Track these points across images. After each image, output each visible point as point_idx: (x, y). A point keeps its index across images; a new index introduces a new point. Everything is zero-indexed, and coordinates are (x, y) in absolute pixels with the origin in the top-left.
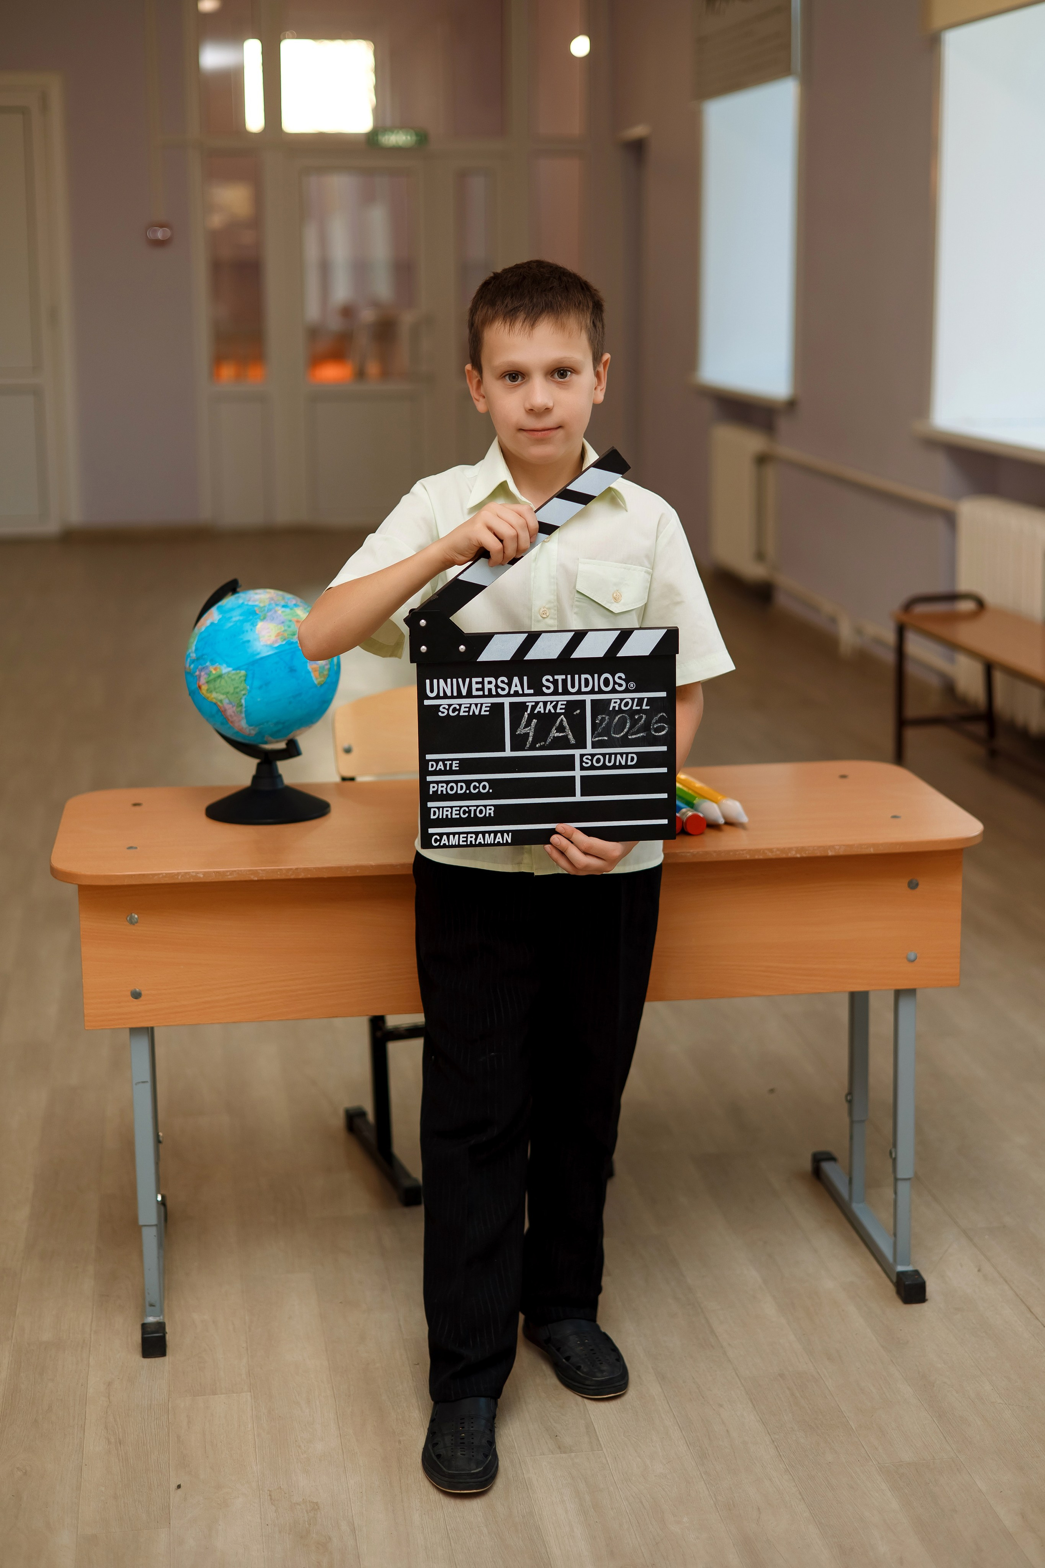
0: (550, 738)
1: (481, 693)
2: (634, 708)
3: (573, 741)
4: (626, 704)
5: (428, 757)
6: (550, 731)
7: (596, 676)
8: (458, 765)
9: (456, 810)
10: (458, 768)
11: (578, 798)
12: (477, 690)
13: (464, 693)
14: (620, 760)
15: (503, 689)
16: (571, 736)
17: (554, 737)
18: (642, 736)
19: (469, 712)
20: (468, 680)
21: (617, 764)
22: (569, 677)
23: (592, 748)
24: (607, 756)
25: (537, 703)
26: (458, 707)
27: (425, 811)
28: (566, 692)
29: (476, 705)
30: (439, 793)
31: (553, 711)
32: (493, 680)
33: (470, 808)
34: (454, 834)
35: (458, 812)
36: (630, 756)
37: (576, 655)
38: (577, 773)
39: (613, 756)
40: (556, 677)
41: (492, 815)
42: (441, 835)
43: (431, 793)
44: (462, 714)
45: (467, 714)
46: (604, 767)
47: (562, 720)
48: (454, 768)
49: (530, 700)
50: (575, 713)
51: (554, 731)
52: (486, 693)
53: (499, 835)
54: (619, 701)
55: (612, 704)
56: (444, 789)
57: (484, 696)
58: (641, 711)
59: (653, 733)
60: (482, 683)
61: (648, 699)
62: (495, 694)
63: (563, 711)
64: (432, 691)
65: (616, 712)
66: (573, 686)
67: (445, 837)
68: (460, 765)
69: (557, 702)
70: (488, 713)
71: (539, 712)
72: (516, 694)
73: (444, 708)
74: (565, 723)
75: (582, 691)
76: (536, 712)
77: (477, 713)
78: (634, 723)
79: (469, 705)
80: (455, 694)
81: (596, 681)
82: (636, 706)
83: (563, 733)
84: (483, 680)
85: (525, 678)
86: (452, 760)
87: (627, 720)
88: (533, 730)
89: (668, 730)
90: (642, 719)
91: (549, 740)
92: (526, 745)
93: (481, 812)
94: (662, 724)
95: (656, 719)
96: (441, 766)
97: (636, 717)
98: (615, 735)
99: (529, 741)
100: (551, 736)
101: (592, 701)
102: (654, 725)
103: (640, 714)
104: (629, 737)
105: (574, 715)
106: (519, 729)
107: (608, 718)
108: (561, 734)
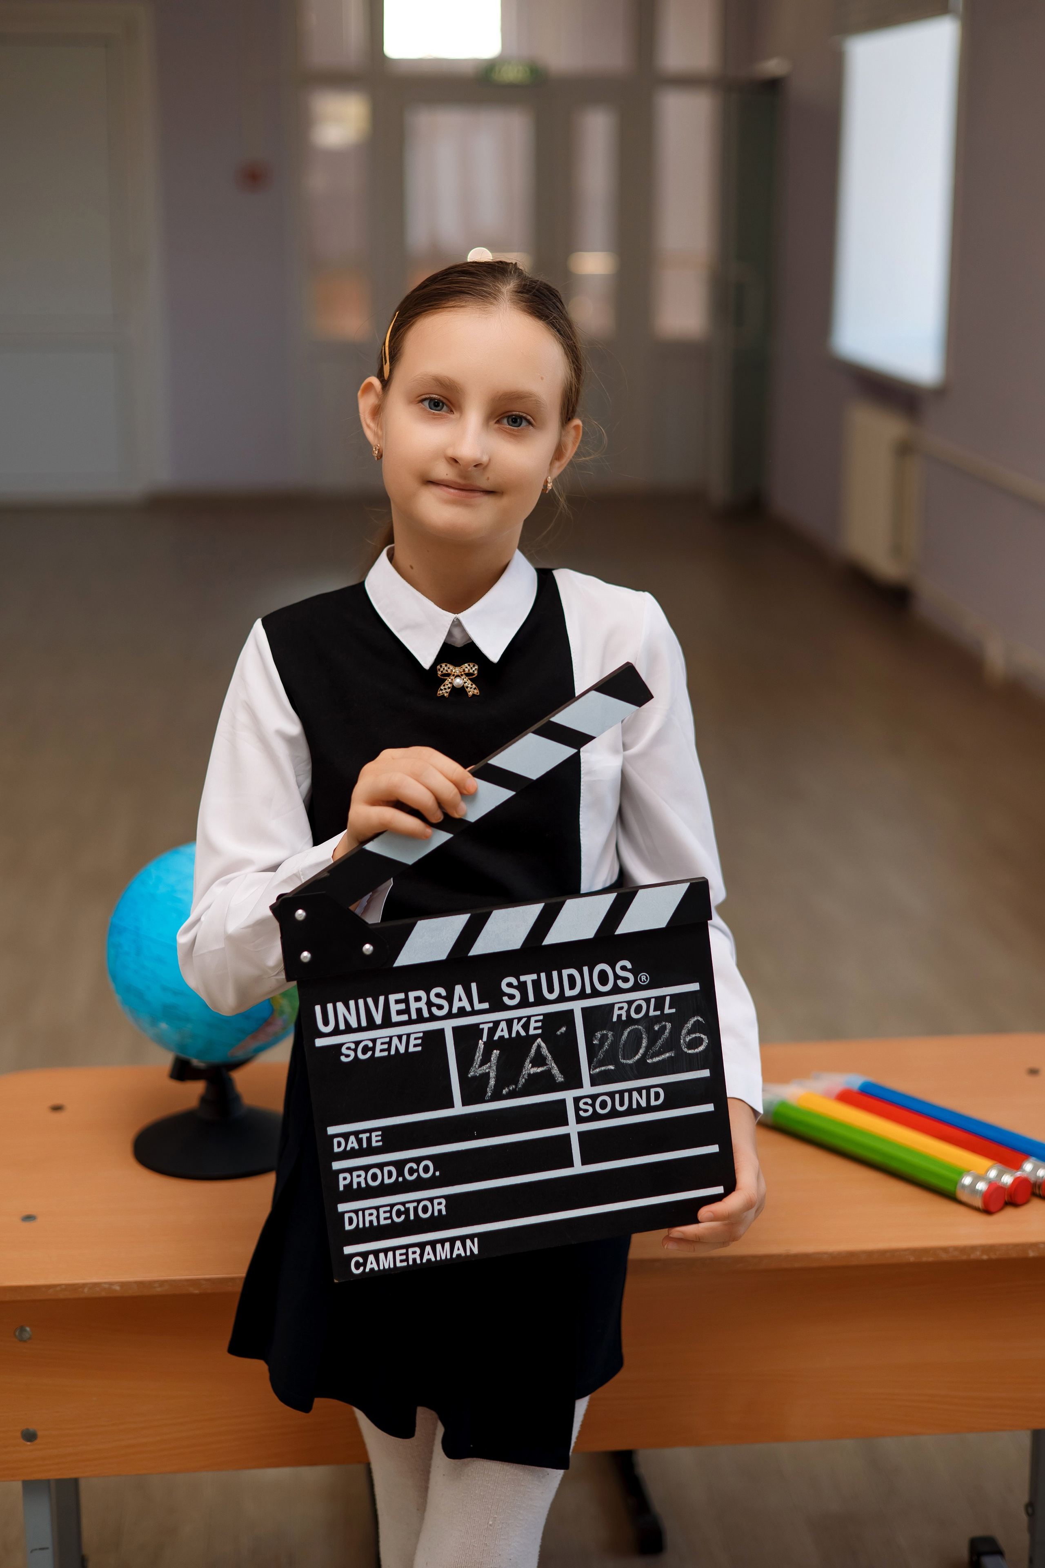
0: (523, 1077)
1: (405, 1017)
2: (652, 1013)
3: (560, 1078)
4: (638, 1009)
5: (331, 1130)
6: (521, 1066)
7: (586, 969)
8: (380, 1138)
9: (385, 1212)
10: (380, 1144)
11: (578, 1168)
12: (399, 1013)
13: (378, 1019)
14: (637, 1100)
15: (440, 1007)
16: (555, 1071)
17: (529, 1075)
18: (668, 1057)
19: (389, 1050)
20: (382, 999)
21: (635, 1106)
22: (543, 975)
23: (592, 1086)
24: (617, 1096)
25: (497, 1024)
26: (370, 1044)
27: (335, 1220)
28: (541, 1000)
29: (400, 1037)
30: (355, 1186)
31: (523, 1033)
32: (421, 993)
33: (407, 1205)
34: (386, 1251)
35: (388, 1215)
36: (653, 1091)
37: (550, 939)
38: (573, 1129)
39: (626, 1095)
40: (523, 978)
41: (444, 1212)
42: (365, 1255)
43: (341, 1188)
44: (378, 1054)
45: (386, 1054)
46: (614, 1114)
47: (539, 1046)
48: (374, 1144)
49: (485, 1020)
50: (558, 1033)
51: (528, 1065)
52: (414, 1016)
53: (458, 1244)
54: (626, 1006)
55: (616, 1012)
56: (362, 1180)
57: (410, 1022)
58: (664, 1017)
59: (685, 1050)
60: (406, 1001)
61: (671, 996)
62: (428, 1016)
63: (539, 1031)
64: (326, 1023)
65: (623, 1024)
66: (551, 990)
67: (371, 1258)
68: (384, 1138)
69: (529, 1018)
70: (419, 1049)
71: (502, 1037)
72: (462, 1012)
73: (348, 1048)
74: (545, 1051)
75: (566, 996)
76: (496, 1038)
77: (402, 1050)
78: (654, 1038)
79: (387, 1040)
80: (364, 1023)
81: (586, 977)
82: (654, 1010)
83: (543, 1066)
84: (407, 996)
85: (474, 986)
86: (370, 1131)
87: (642, 1034)
88: (494, 1068)
89: (708, 1043)
90: (666, 1030)
91: (522, 1081)
92: (486, 1092)
93: (425, 1209)
94: (698, 1035)
95: (688, 1027)
96: (352, 1143)
97: (656, 1028)
98: (625, 1061)
99: (489, 1086)
100: (525, 1074)
101: (583, 1010)
102: (685, 1037)
103: (662, 1022)
104: (648, 1061)
105: (558, 1035)
106: (473, 1069)
107: (612, 1035)
108: (540, 1069)
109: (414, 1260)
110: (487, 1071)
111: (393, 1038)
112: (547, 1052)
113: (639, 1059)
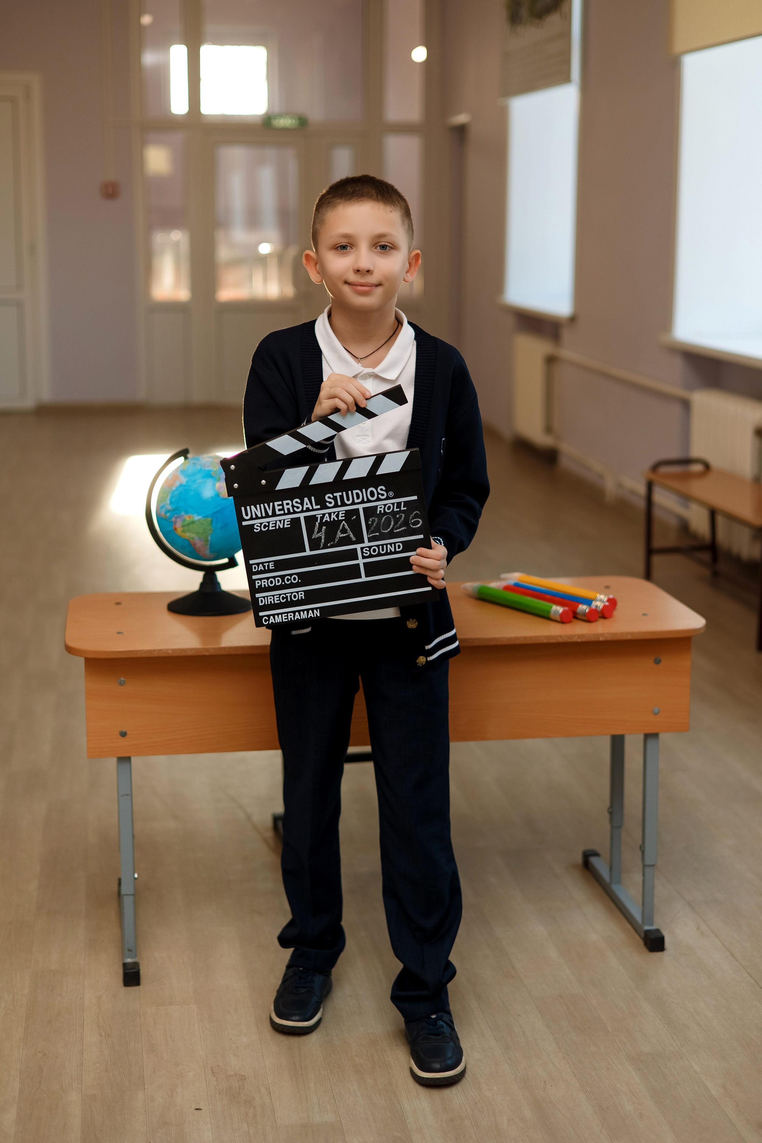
1: (282, 512)
2: (395, 510)
3: (354, 539)
4: (389, 508)
5: (251, 562)
6: (336, 534)
7: (364, 490)
8: (273, 565)
10: (274, 568)
11: (364, 579)
12: (279, 510)
13: (270, 513)
14: (390, 549)
15: (298, 508)
16: (352, 536)
17: (340, 537)
18: (404, 530)
19: (275, 526)
20: (271, 504)
21: (389, 551)
22: (344, 493)
23: (369, 542)
24: (381, 547)
25: (324, 515)
26: (267, 524)
27: (255, 601)
28: (344, 504)
29: (280, 521)
30: (263, 586)
31: (336, 519)
32: (289, 502)
34: (278, 614)
35: (278, 599)
36: (397, 544)
37: (346, 477)
38: (361, 561)
39: (385, 546)
40: (335, 494)
41: (303, 598)
42: (269, 616)
43: (257, 587)
44: (271, 528)
45: (274, 528)
46: (379, 555)
47: (344, 525)
48: (271, 568)
49: (318, 513)
50: (352, 519)
51: (339, 533)
52: (286, 512)
53: (310, 612)
54: (383, 507)
55: (379, 509)
57: (284, 514)
58: (401, 511)
59: (412, 526)
60: (282, 505)
62: (293, 511)
63: (344, 518)
64: (247, 515)
65: (382, 515)
66: (348, 500)
67: (272, 617)
68: (275, 565)
69: (339, 512)
70: (289, 526)
71: (326, 521)
72: (308, 510)
73: (257, 526)
74: (346, 527)
75: (355, 502)
76: (324, 521)
77: (281, 527)
78: (397, 520)
79: (275, 522)
80: (264, 515)
81: (364, 494)
82: (397, 508)
83: (346, 533)
84: (283, 503)
85: (313, 498)
86: (269, 562)
87: (391, 519)
88: (324, 534)
89: (422, 523)
90: (402, 517)
91: (337, 540)
92: (320, 545)
93: (295, 596)
94: (417, 519)
95: (412, 516)
96: (261, 567)
97: (398, 516)
98: (384, 531)
100: (338, 537)
101: (363, 508)
102: (411, 521)
103: (400, 514)
104: (394, 531)
106: (314, 535)
107: (377, 519)
108: (344, 535)
109: (291, 618)
113: (390, 530)
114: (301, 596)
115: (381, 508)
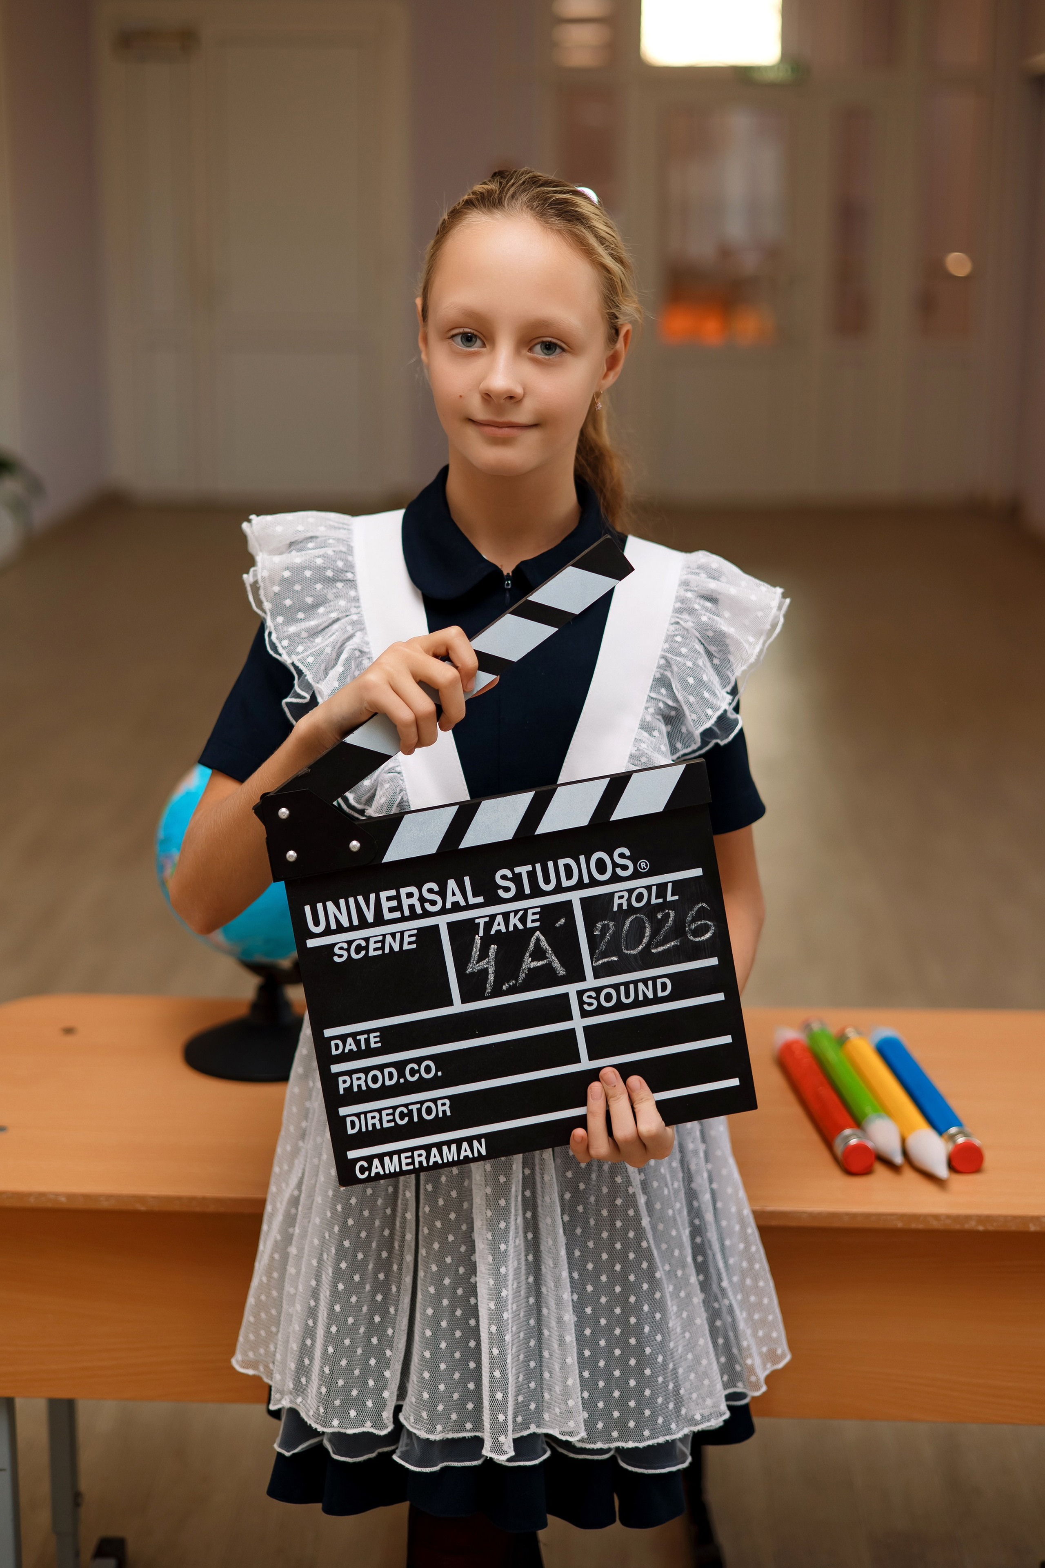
0: (523, 972)
1: (397, 915)
2: (654, 901)
3: (561, 972)
4: (640, 898)
5: (328, 1033)
6: (521, 961)
7: (582, 858)
8: (378, 1039)
9: (387, 1115)
10: (379, 1045)
11: (585, 1064)
12: (391, 910)
13: (370, 917)
14: (643, 991)
15: (433, 903)
16: (556, 964)
17: (529, 969)
18: (673, 946)
19: (382, 948)
20: (372, 896)
21: (641, 998)
22: (538, 866)
23: (595, 978)
24: (622, 988)
25: (493, 917)
26: (364, 944)
27: (336, 1124)
28: (537, 892)
29: (393, 935)
30: (355, 1089)
31: (520, 927)
32: (413, 889)
33: (410, 1107)
34: (390, 1154)
35: (391, 1117)
36: (659, 981)
37: (542, 829)
38: (578, 1024)
39: (632, 986)
40: (517, 870)
41: (448, 1113)
42: (369, 1159)
43: (342, 1092)
44: (372, 953)
45: (380, 952)
46: (620, 1006)
47: (538, 940)
48: (373, 1045)
49: (480, 914)
50: (557, 925)
51: (527, 959)
52: (407, 913)
53: (465, 1145)
54: (626, 894)
55: (617, 901)
56: (362, 1082)
57: (403, 919)
58: (665, 905)
59: (691, 938)
60: (398, 898)
61: (673, 882)
62: (421, 912)
63: (538, 924)
64: (317, 923)
65: (624, 914)
66: (547, 881)
67: (376, 1162)
68: (382, 1039)
69: (526, 910)
70: (414, 946)
71: (499, 932)
72: (456, 907)
73: (341, 948)
74: (544, 944)
75: (563, 886)
76: (493, 932)
77: (396, 948)
78: (657, 926)
79: (381, 938)
80: (356, 922)
81: (583, 867)
82: (656, 898)
83: (543, 960)
84: (398, 893)
85: (467, 880)
86: (368, 1032)
87: (644, 923)
88: (493, 963)
89: (714, 930)
90: (670, 918)
91: (522, 976)
92: (486, 989)
93: (429, 1111)
94: (703, 922)
95: (693, 914)
96: (350, 1045)
97: (659, 916)
98: (628, 952)
99: (489, 982)
100: (525, 968)
101: (582, 900)
102: (690, 925)
103: (665, 911)
104: (652, 951)
105: (557, 927)
106: (470, 965)
107: (614, 925)
108: (540, 963)
109: (421, 1163)
110: (485, 967)
111: (387, 936)
112: (546, 945)
113: (643, 949)
114: (444, 1108)
115: (621, 897)
